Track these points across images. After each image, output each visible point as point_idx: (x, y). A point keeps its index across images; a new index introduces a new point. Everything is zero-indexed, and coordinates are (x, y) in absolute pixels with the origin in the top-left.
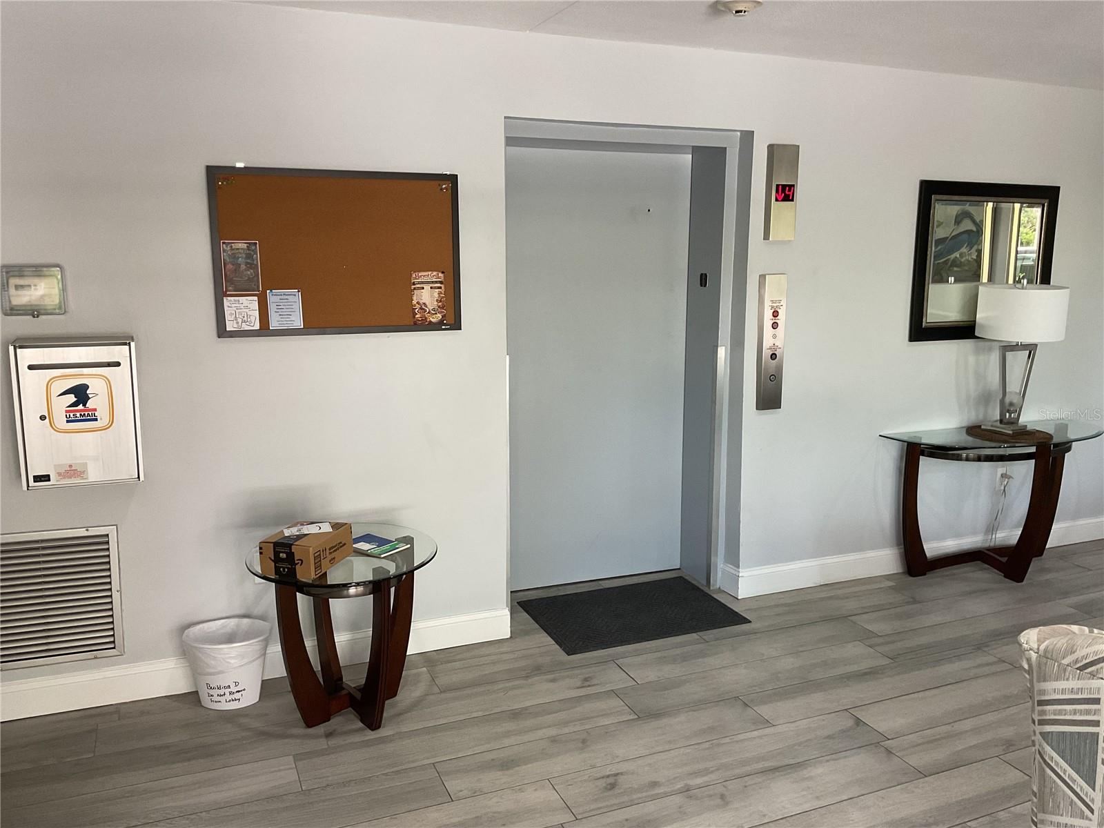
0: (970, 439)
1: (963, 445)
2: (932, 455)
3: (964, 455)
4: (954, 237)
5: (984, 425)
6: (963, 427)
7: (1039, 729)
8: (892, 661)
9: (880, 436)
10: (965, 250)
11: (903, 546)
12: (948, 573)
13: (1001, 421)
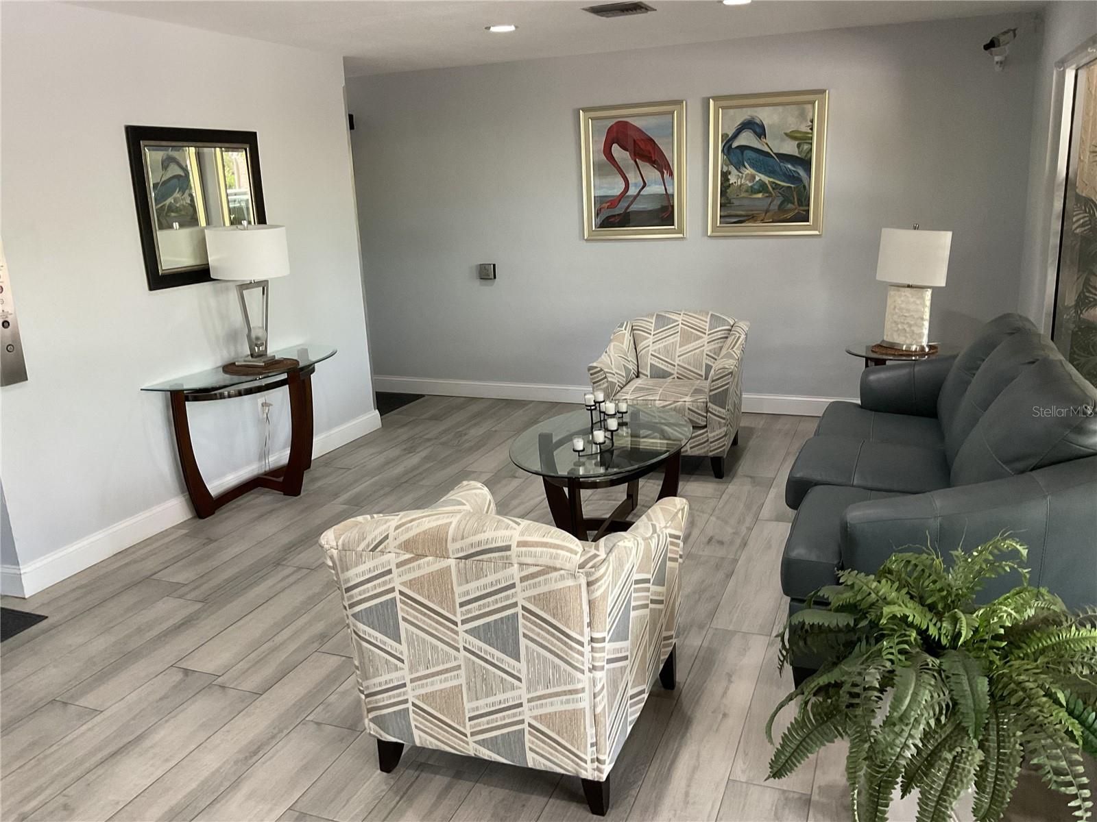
0: (227, 376)
1: (222, 384)
2: (196, 399)
3: (226, 393)
4: (165, 183)
5: (238, 361)
6: (218, 367)
7: (350, 612)
8: (204, 604)
9: (141, 390)
10: (178, 195)
11: (187, 493)
12: (233, 506)
13: (252, 355)
